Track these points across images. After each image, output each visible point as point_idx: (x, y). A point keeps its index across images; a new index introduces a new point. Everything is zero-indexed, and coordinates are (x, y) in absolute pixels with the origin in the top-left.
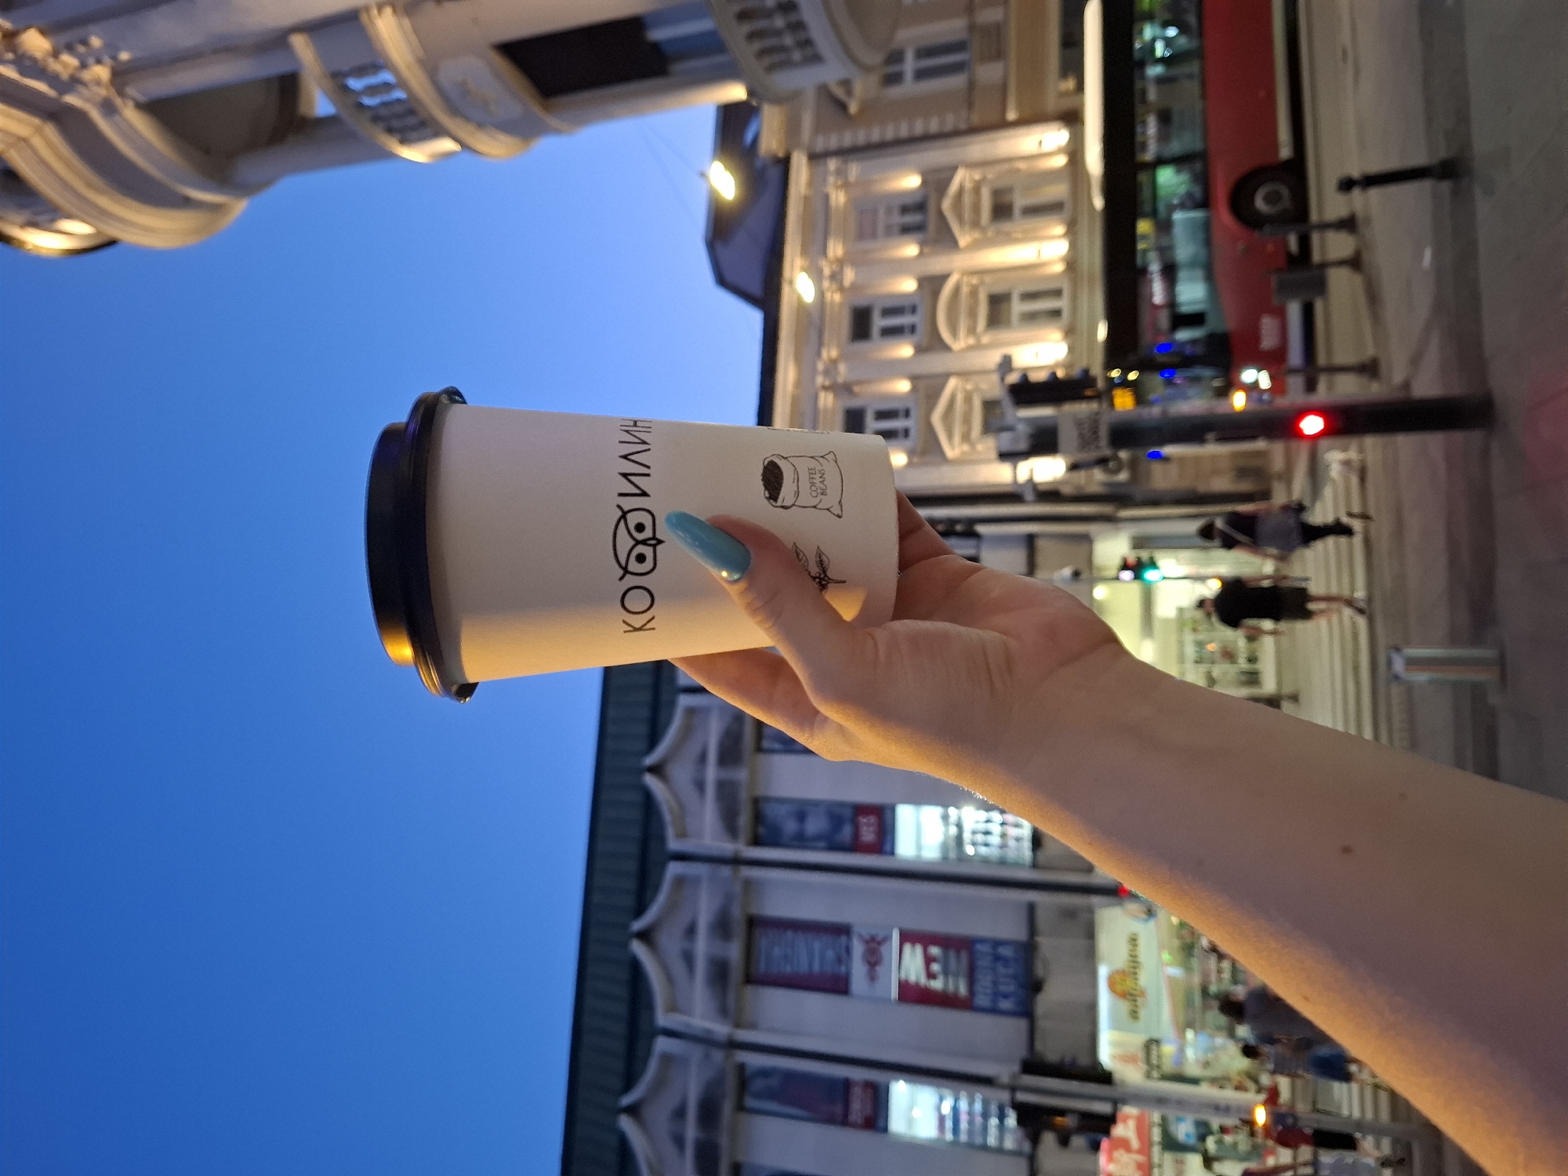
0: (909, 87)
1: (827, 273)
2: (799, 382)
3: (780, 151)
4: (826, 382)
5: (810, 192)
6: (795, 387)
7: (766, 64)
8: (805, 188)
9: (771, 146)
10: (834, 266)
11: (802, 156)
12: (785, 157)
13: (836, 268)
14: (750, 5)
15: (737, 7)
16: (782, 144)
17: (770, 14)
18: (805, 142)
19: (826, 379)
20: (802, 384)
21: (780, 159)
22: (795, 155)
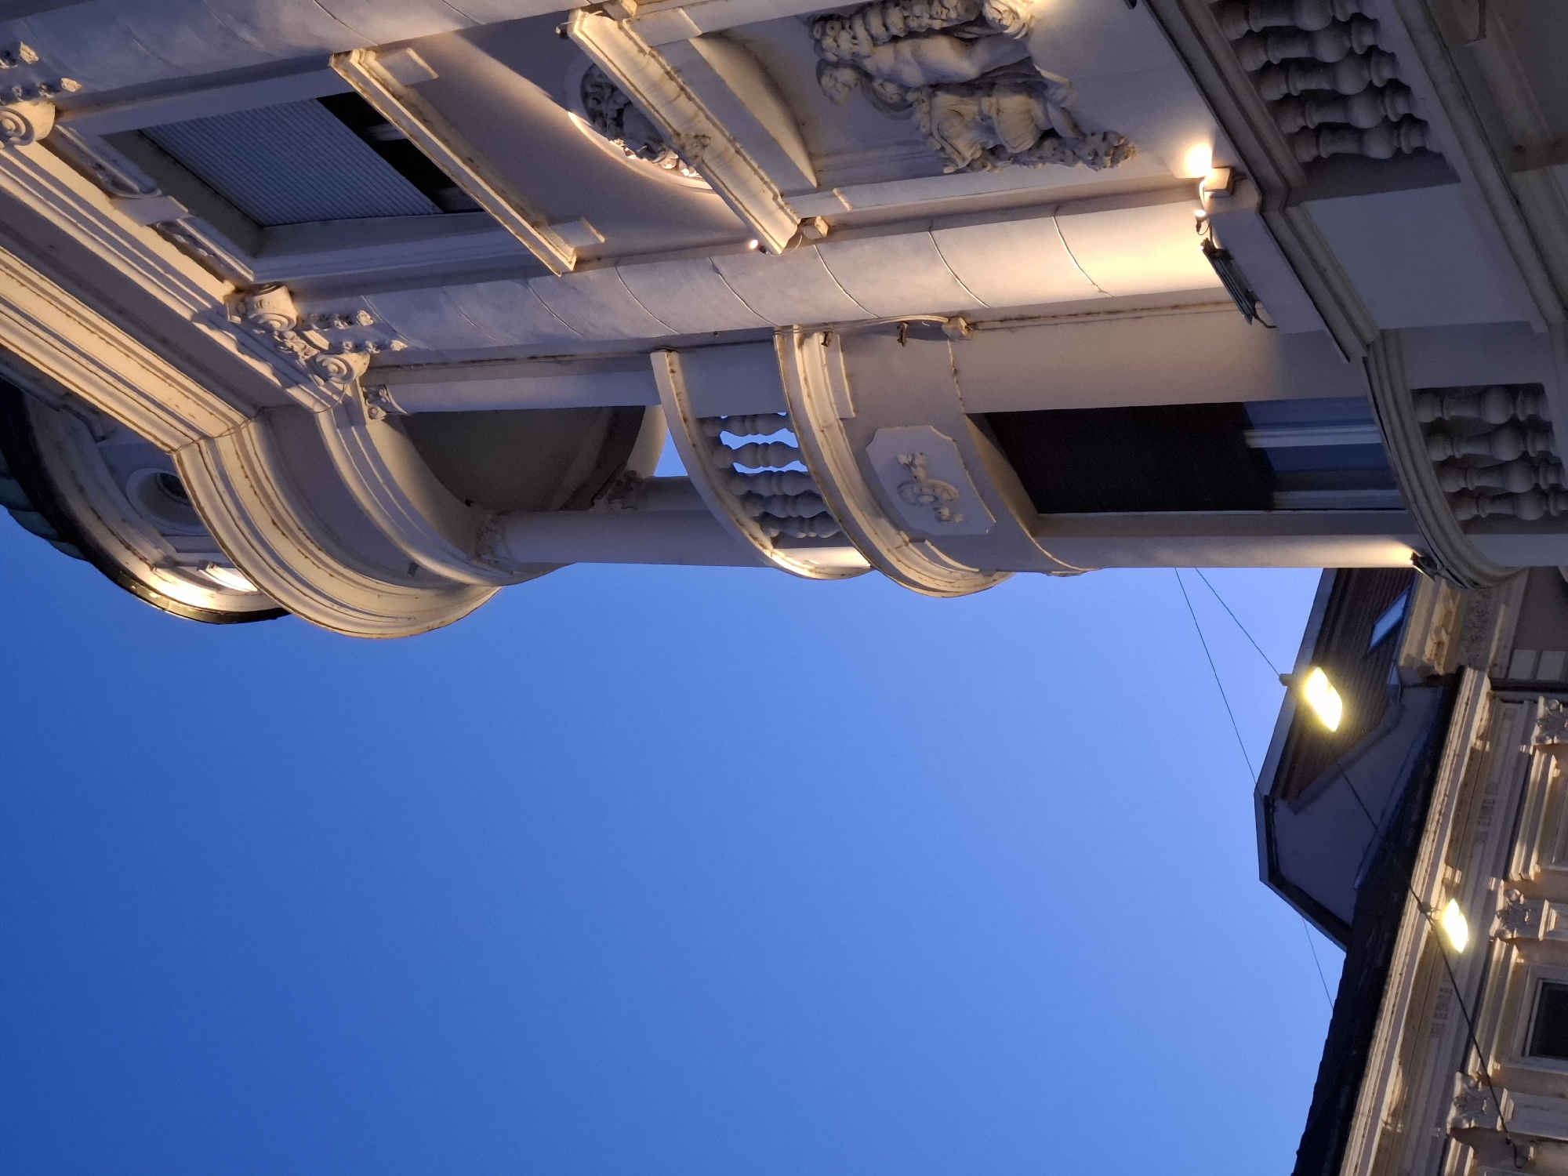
1: (1501, 903)
2: (1405, 1107)
3: (1439, 664)
4: (1464, 1121)
5: (1488, 746)
6: (1394, 1114)
7: (1464, 515)
8: (1481, 737)
9: (1422, 651)
10: (1518, 893)
11: (1482, 680)
12: (1447, 675)
13: (1522, 899)
14: (1453, 413)
15: (1427, 415)
16: (1445, 652)
17: (1491, 434)
18: (1492, 656)
19: (1465, 1115)
20: (1413, 1115)
21: (1436, 677)
22: (1470, 675)
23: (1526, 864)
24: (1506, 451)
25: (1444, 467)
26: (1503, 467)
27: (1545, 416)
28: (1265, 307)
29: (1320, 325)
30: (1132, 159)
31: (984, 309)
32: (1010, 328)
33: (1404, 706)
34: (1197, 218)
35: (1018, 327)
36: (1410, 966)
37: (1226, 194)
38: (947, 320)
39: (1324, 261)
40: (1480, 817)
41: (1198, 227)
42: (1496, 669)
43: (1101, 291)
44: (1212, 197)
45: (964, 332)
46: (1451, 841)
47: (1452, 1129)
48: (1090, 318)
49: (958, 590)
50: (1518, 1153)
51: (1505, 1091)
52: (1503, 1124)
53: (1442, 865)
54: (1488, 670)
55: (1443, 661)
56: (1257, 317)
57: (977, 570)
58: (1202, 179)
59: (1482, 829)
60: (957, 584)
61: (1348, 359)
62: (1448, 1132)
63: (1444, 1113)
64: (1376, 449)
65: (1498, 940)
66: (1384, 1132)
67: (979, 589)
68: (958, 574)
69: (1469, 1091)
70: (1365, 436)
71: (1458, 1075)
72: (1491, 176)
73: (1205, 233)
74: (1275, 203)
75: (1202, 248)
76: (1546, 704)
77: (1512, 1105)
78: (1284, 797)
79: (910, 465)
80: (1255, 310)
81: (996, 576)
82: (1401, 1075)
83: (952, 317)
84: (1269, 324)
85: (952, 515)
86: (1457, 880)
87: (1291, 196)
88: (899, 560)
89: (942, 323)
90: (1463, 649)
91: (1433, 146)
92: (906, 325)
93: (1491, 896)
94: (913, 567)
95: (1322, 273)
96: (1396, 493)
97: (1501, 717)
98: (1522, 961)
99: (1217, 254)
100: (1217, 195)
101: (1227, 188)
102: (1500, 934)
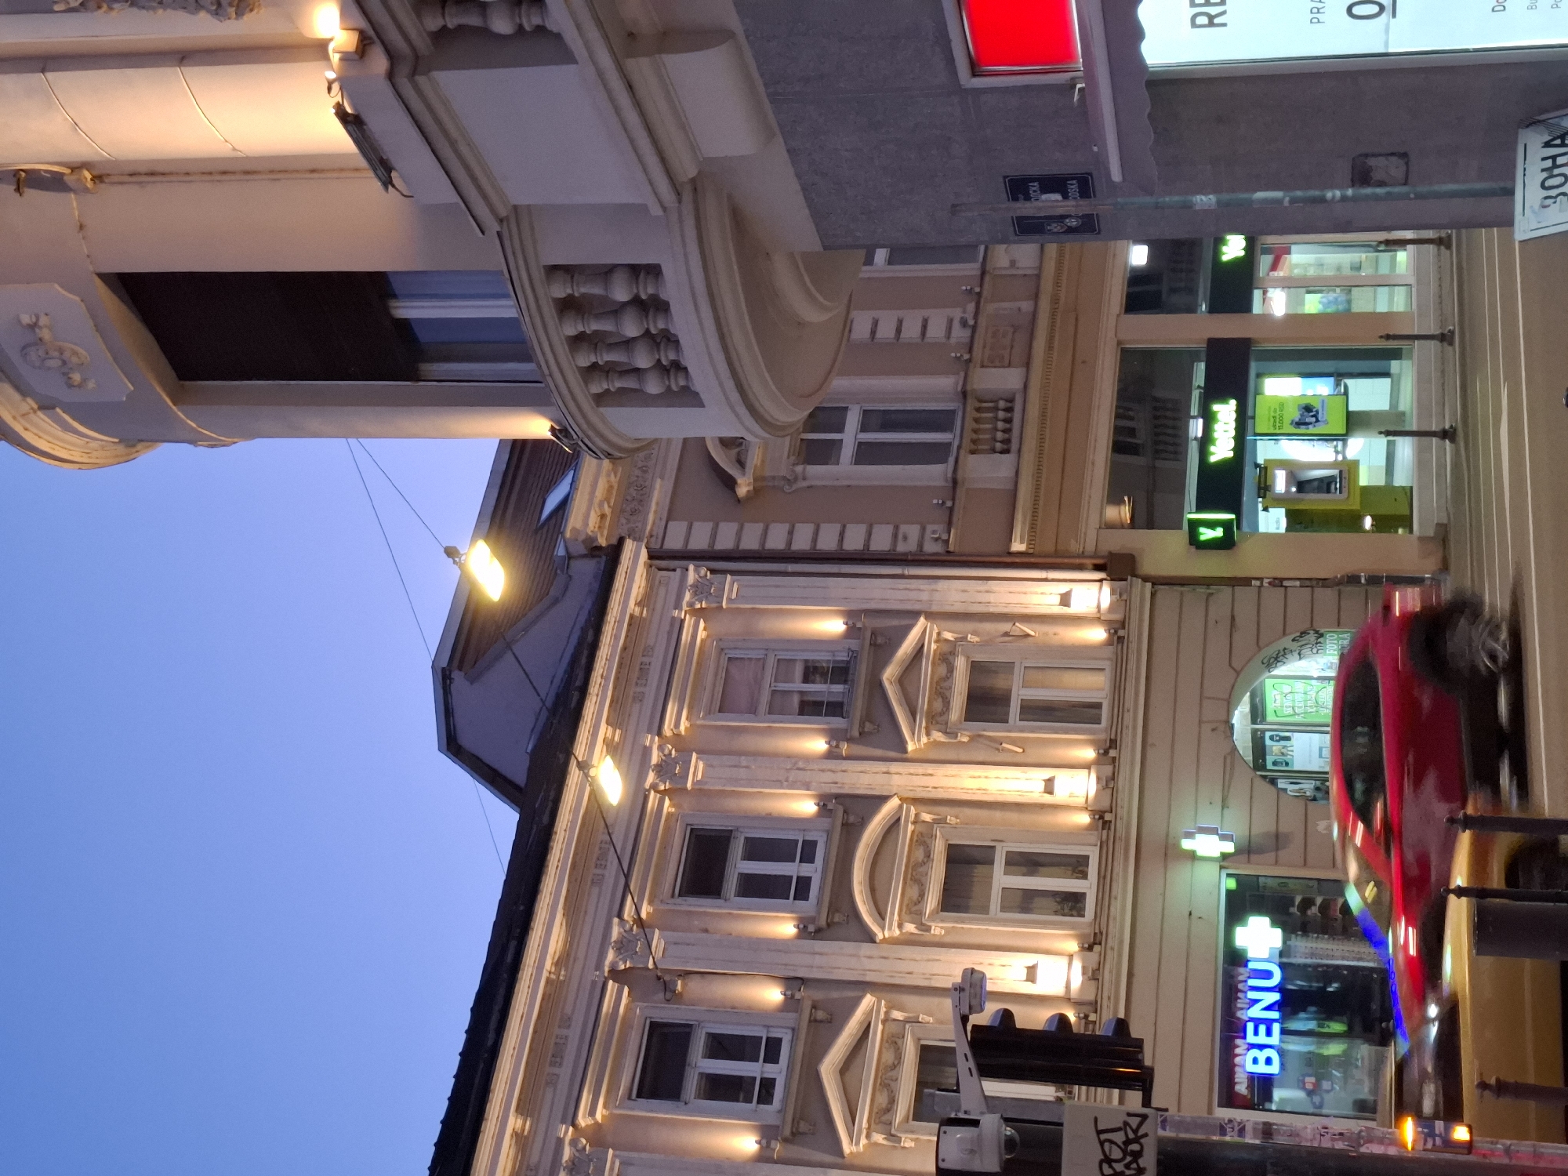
0: (845, 469)
1: (655, 758)
2: (568, 955)
3: (602, 535)
4: (621, 963)
5: (645, 612)
6: (557, 964)
7: (596, 388)
8: (638, 604)
9: (586, 524)
10: (670, 747)
11: (641, 548)
12: (610, 546)
13: (673, 752)
14: (583, 290)
15: (560, 290)
16: (607, 524)
17: (617, 311)
18: (649, 528)
19: (621, 957)
20: (575, 960)
21: (599, 548)
22: (629, 546)
23: (678, 720)
24: (631, 328)
25: (577, 341)
26: (628, 344)
27: (663, 296)
28: (402, 176)
29: (452, 197)
30: (257, 13)
31: (108, 161)
32: (140, 183)
33: (570, 576)
34: (327, 79)
35: (149, 182)
36: (573, 822)
37: (356, 57)
38: (69, 171)
39: (454, 132)
40: (638, 679)
41: (329, 89)
42: (653, 539)
43: (234, 149)
44: (341, 59)
45: (90, 185)
46: (612, 702)
47: (609, 971)
48: (224, 177)
49: (98, 461)
50: (667, 987)
51: (657, 931)
52: (654, 963)
53: (603, 725)
54: (645, 540)
55: (605, 532)
56: (393, 186)
57: (117, 440)
58: (331, 40)
59: (639, 689)
60: (95, 454)
61: (483, 232)
62: (606, 974)
63: (602, 955)
64: (513, 323)
65: (652, 792)
66: (548, 980)
67: (121, 460)
68: (94, 444)
69: (625, 934)
70: (504, 309)
71: (616, 920)
72: (605, 60)
73: (336, 96)
74: (404, 70)
75: (334, 111)
76: (696, 570)
77: (663, 942)
78: (460, 668)
79: (33, 327)
80: (390, 177)
81: (139, 446)
82: (564, 924)
83: (76, 168)
84: (405, 194)
85: (84, 380)
86: (617, 738)
87: (419, 65)
88: (26, 429)
89: (62, 174)
90: (624, 521)
91: (551, 26)
92: (23, 174)
93: (646, 752)
94: (45, 437)
95: (453, 144)
96: (531, 366)
97: (657, 582)
98: (673, 810)
99: (349, 119)
100: (346, 58)
101: (356, 52)
102: (654, 787)
